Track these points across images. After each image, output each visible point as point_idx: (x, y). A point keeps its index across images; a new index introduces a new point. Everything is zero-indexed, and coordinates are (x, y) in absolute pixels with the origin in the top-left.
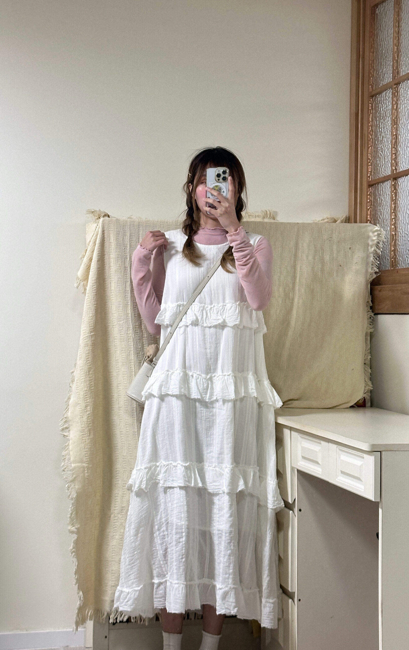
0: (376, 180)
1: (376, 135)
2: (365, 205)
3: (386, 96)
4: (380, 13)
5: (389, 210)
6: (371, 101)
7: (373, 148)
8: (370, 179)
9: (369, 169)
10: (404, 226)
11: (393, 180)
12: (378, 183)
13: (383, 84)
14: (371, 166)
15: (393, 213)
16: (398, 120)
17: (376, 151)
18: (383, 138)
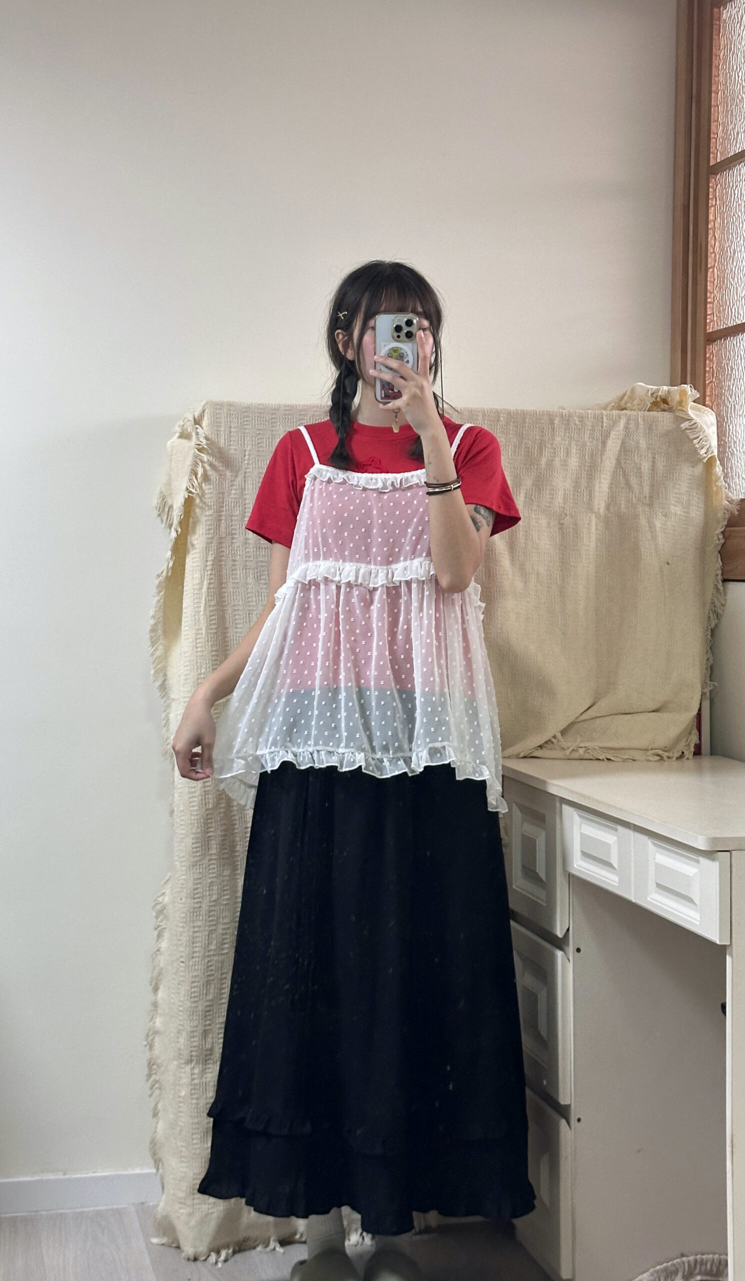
0: (721, 330)
1: (722, 249)
2: (702, 376)
4: (730, 17)
5: (744, 388)
6: (712, 184)
7: (716, 270)
8: (710, 328)
9: (708, 310)
12: (725, 338)
14: (711, 305)
17: (722, 279)
18: (734, 254)
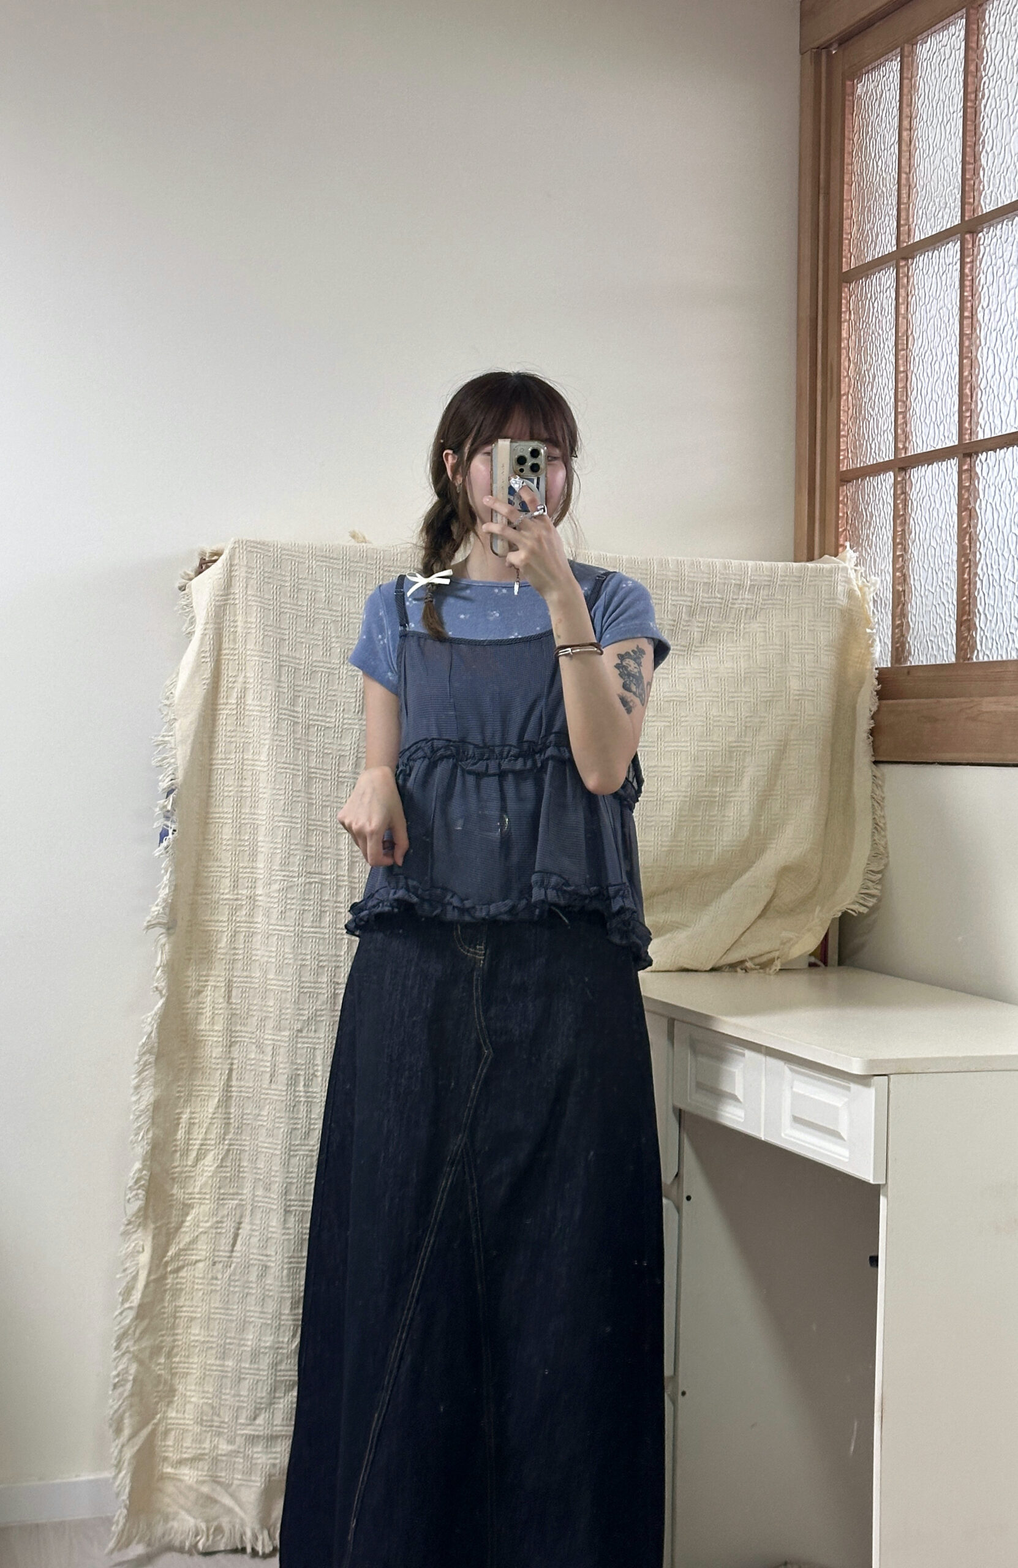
0: (857, 468)
1: (858, 372)
2: (833, 524)
3: (880, 285)
4: (866, 93)
5: (888, 538)
6: (846, 293)
7: (849, 398)
8: (843, 466)
9: (842, 444)
10: (926, 574)
11: (899, 471)
12: (863, 478)
13: (873, 256)
14: (845, 439)
15: (899, 544)
16: (910, 338)
17: (858, 407)
18: (874, 379)
